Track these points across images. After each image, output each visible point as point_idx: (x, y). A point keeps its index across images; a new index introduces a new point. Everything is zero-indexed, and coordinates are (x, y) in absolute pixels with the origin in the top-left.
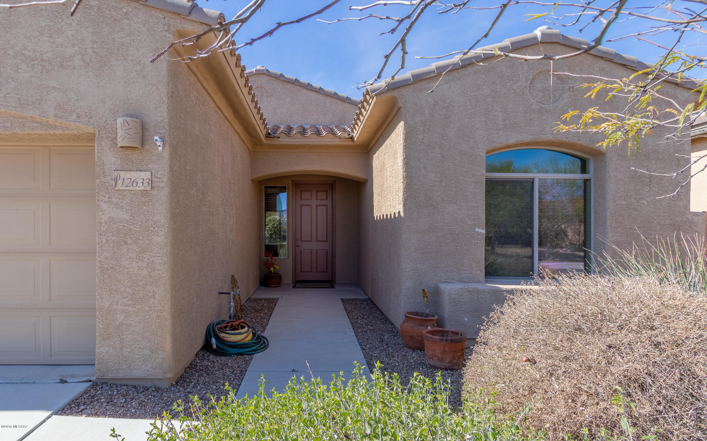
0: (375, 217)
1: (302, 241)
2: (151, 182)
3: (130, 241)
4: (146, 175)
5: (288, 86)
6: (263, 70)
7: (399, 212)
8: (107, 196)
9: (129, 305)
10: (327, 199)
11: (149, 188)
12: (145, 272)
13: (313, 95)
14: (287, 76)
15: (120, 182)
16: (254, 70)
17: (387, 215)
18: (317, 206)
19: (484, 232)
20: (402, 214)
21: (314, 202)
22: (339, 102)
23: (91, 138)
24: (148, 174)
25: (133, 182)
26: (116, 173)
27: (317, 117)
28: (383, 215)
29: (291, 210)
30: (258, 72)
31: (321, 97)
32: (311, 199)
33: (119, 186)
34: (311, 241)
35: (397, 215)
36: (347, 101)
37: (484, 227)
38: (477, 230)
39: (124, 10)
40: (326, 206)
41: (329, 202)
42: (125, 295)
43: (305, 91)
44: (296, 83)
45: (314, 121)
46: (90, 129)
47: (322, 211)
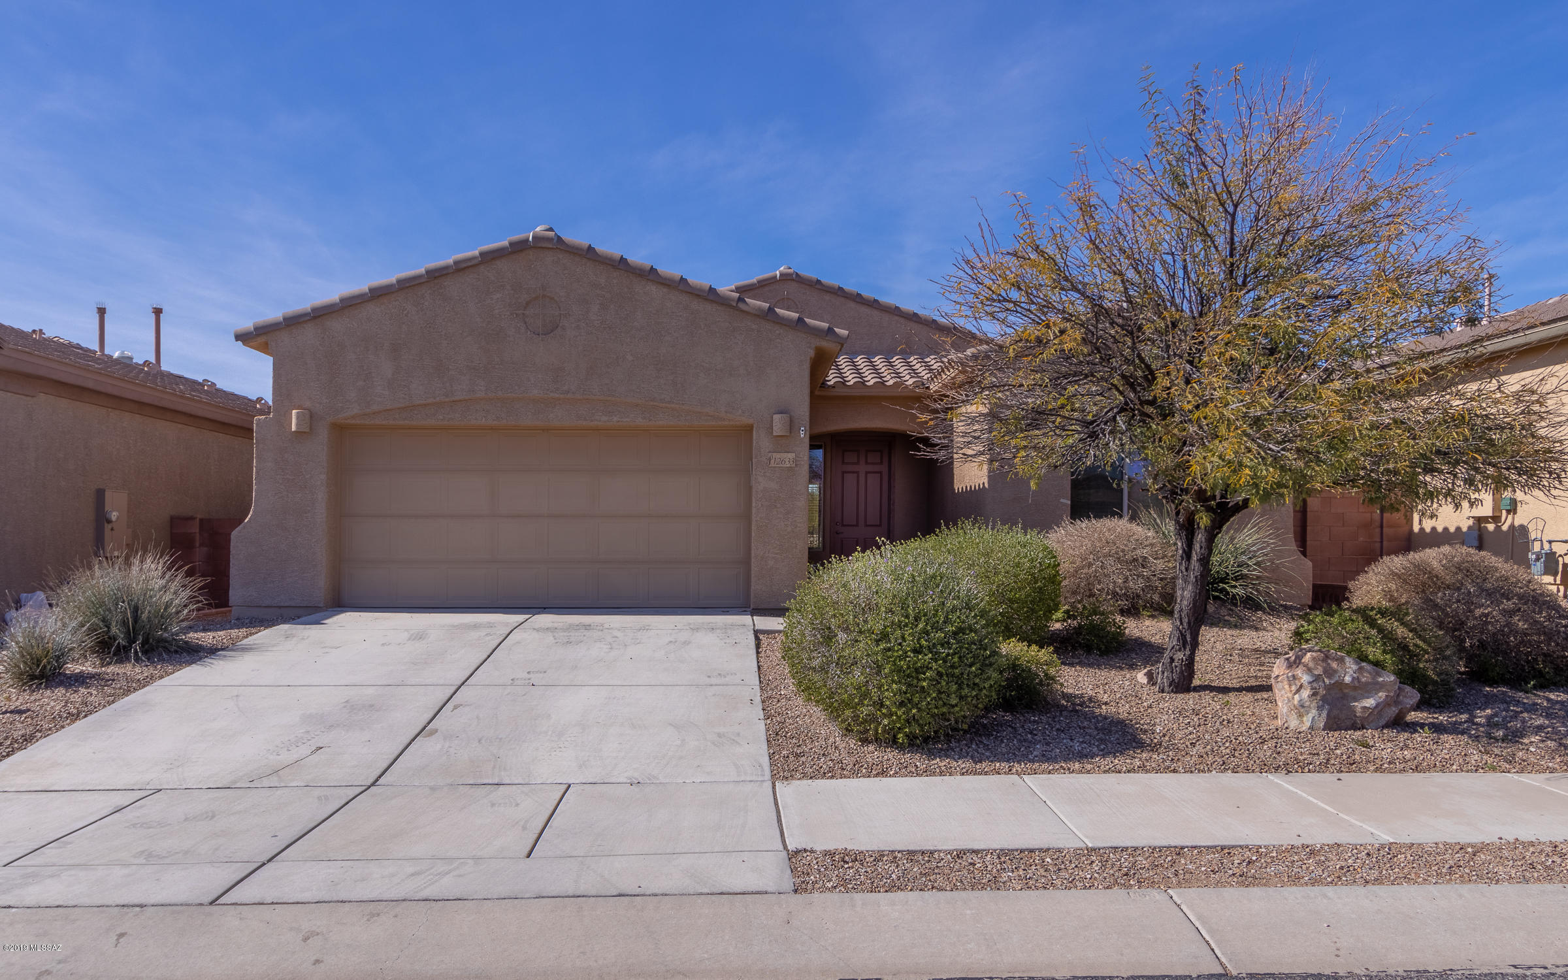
0: (956, 488)
1: (843, 525)
2: (795, 461)
3: (779, 505)
4: (791, 456)
5: (827, 297)
6: (790, 275)
7: (984, 483)
8: (763, 471)
9: (777, 554)
10: (881, 463)
11: (794, 465)
12: (789, 529)
13: (864, 310)
14: (826, 280)
15: (772, 461)
16: (778, 273)
17: (971, 487)
18: (867, 473)
19: (1069, 502)
20: (986, 485)
21: (862, 468)
22: (902, 320)
23: (749, 429)
24: (794, 455)
25: (782, 461)
26: (770, 454)
27: (869, 342)
28: (966, 487)
29: (829, 479)
30: (784, 278)
31: (876, 313)
32: (858, 463)
33: (772, 465)
34: (857, 525)
35: (981, 487)
36: (914, 319)
37: (1070, 498)
38: (1062, 500)
39: (777, 332)
40: (881, 473)
41: (884, 468)
42: (775, 545)
43: (852, 305)
44: (839, 292)
45: (865, 348)
46: (750, 421)
47: (873, 480)
